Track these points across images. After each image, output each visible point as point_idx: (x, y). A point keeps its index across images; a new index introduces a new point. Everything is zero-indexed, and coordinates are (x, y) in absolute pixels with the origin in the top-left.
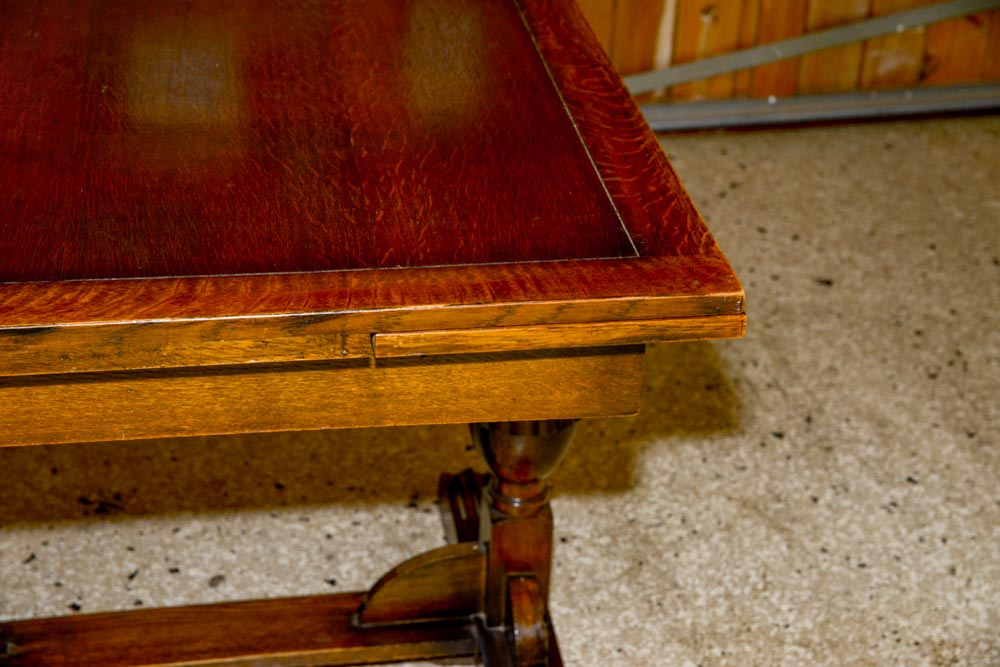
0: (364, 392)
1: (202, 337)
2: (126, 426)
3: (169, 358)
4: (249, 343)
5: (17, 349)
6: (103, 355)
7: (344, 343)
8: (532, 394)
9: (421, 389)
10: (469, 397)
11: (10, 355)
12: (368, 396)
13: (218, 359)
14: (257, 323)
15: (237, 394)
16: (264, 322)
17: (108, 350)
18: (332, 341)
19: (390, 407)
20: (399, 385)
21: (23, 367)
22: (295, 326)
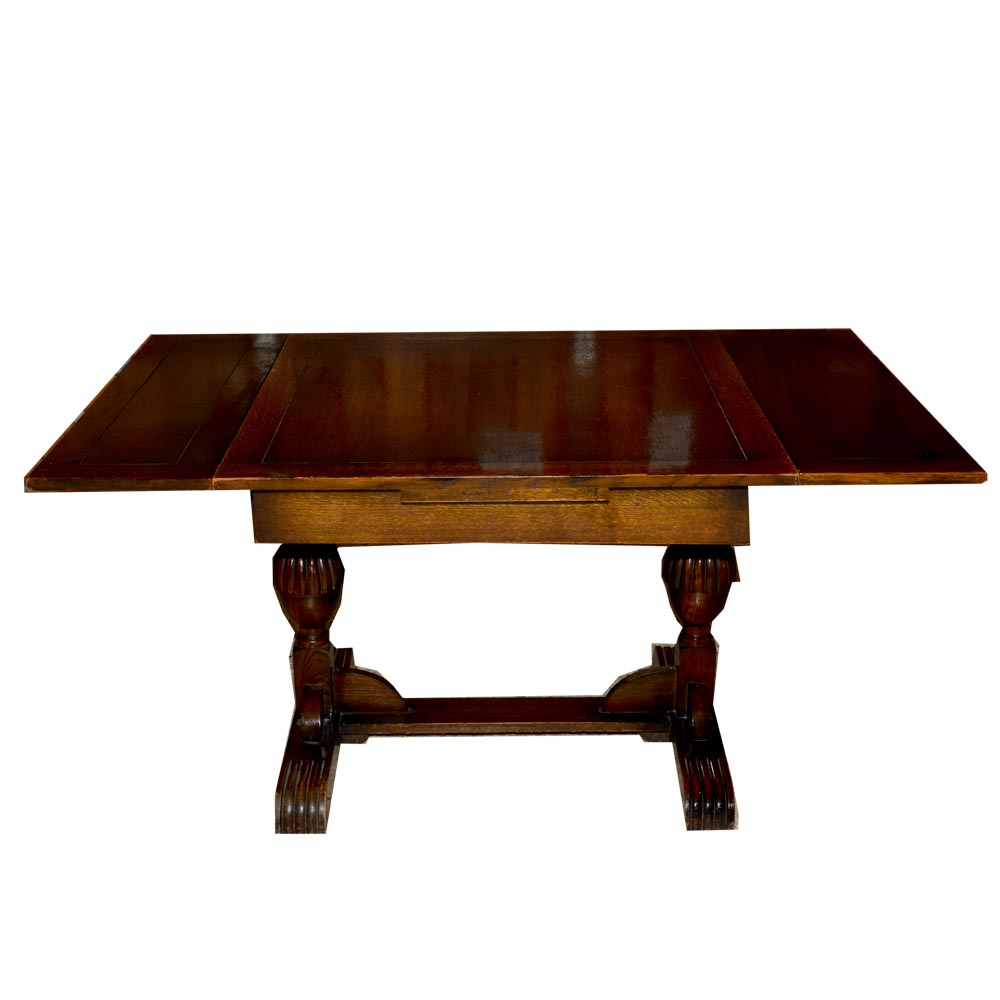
1: (528, 486)
3: (512, 496)
4: (550, 490)
5: (442, 488)
6: (481, 493)
7: (596, 492)
8: (693, 529)
9: (636, 524)
10: (660, 529)
11: (440, 491)
13: (534, 498)
14: (554, 479)
15: (543, 521)
16: (558, 479)
17: (483, 490)
18: (590, 491)
19: (620, 532)
20: (624, 521)
21: (445, 498)
22: (572, 483)
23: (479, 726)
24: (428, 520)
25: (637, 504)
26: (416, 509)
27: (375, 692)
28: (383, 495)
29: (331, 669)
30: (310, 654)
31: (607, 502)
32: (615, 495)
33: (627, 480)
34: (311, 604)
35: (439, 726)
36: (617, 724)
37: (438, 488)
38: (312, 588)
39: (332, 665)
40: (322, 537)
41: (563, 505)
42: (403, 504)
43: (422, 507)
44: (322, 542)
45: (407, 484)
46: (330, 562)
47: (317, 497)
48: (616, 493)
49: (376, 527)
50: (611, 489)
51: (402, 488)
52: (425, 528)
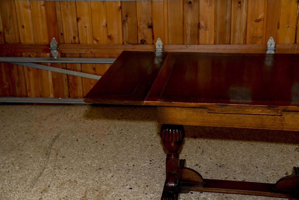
0: (280, 123)
1: (253, 109)
2: (237, 125)
3: (247, 112)
4: (261, 110)
6: (236, 110)
7: (277, 112)
9: (291, 123)
11: (221, 109)
12: (281, 124)
13: (255, 113)
16: (264, 107)
17: (237, 109)
18: (275, 111)
19: (285, 126)
20: (287, 122)
21: (223, 111)
22: (269, 108)
23: (229, 190)
24: (216, 118)
25: (292, 117)
26: (212, 114)
27: (193, 176)
28: (201, 109)
29: (179, 167)
30: (171, 162)
31: (281, 115)
32: (284, 113)
33: (289, 108)
34: (173, 144)
35: (215, 189)
36: (280, 194)
37: (221, 108)
38: (174, 139)
39: (179, 165)
40: (179, 123)
41: (265, 116)
42: (208, 113)
43: (214, 114)
44: (179, 124)
45: (210, 106)
46: (180, 131)
47: (178, 109)
48: (285, 112)
49: (198, 120)
50: (283, 111)
51: (209, 108)
52: (215, 121)
